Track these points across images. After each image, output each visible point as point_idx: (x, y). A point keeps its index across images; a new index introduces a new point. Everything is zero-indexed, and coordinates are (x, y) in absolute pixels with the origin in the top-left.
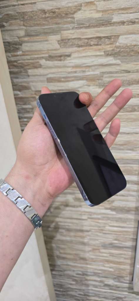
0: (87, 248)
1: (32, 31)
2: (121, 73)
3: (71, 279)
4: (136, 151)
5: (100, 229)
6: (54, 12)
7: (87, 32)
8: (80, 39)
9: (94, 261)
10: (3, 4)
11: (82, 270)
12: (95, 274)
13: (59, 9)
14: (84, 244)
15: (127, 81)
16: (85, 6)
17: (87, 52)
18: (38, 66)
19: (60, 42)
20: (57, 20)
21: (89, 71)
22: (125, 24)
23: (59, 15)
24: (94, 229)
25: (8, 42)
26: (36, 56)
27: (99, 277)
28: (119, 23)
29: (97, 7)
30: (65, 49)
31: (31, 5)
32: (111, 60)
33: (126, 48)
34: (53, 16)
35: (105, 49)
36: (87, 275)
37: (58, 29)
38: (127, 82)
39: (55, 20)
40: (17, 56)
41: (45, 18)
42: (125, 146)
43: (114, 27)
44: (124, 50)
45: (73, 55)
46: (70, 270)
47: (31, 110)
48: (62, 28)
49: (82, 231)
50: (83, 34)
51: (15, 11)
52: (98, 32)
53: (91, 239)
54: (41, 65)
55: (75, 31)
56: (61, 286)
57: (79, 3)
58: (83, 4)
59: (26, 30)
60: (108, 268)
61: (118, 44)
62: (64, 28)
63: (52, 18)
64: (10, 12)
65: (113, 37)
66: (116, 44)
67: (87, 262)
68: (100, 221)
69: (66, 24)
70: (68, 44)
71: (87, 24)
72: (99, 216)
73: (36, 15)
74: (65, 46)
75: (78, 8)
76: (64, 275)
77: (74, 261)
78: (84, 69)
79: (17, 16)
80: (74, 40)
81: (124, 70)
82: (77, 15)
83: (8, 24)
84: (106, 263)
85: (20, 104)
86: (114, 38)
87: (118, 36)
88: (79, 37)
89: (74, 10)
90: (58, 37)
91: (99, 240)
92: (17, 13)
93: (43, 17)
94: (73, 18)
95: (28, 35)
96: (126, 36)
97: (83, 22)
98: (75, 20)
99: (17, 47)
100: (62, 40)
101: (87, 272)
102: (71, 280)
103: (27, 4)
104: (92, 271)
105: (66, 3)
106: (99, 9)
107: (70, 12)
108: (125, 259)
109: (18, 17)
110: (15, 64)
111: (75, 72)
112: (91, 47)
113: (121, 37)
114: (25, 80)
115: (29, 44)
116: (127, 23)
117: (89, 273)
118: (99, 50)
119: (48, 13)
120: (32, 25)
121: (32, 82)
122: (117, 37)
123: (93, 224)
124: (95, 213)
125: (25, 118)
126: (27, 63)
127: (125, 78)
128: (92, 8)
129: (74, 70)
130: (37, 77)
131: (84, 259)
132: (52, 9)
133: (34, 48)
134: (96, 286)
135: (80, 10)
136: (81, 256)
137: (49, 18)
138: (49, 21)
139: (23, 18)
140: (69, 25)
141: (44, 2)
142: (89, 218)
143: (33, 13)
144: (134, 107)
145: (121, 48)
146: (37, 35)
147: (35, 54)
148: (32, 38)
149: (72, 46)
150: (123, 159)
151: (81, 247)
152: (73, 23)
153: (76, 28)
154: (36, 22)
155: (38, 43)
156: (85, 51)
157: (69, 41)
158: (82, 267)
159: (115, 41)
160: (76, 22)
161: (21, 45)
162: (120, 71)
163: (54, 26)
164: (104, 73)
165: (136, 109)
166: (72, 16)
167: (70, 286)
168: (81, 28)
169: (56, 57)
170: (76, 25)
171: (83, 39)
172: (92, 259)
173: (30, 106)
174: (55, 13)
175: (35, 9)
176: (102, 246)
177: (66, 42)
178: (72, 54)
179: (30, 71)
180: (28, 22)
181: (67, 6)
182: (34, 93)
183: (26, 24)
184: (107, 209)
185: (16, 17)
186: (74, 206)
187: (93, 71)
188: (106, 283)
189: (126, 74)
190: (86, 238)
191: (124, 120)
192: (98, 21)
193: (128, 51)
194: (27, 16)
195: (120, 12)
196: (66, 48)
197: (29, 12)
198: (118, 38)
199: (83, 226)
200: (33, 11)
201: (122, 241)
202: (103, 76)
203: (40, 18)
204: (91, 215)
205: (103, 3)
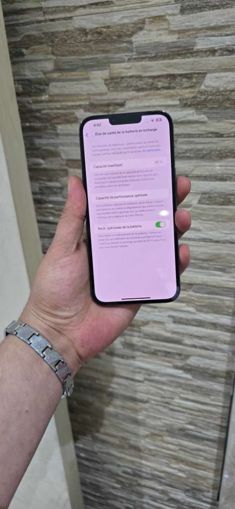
0: (143, 431)
1: (64, 63)
2: (207, 137)
3: (114, 478)
4: (230, 273)
5: (164, 400)
6: (100, 33)
7: (151, 67)
8: (140, 77)
9: (154, 455)
10: (22, 19)
11: (133, 467)
12: (154, 478)
13: (108, 27)
14: (136, 422)
15: (216, 150)
16: (151, 22)
17: (151, 99)
18: (72, 119)
19: (107, 82)
20: (105, 45)
22: (217, 54)
23: (107, 38)
25: (29, 80)
26: (70, 104)
27: (161, 483)
28: (206, 52)
29: (169, 24)
30: (115, 93)
31: (65, 21)
32: (190, 114)
33: (218, 95)
34: (98, 39)
35: (181, 95)
36: (140, 477)
37: (105, 61)
38: (218, 153)
39: (101, 45)
40: (42, 102)
41: (86, 42)
42: (211, 263)
43: (197, 59)
44: (213, 97)
45: (129, 104)
46: (112, 464)
47: (59, 191)
48: (112, 58)
49: (134, 400)
50: (145, 68)
51: (40, 30)
52: (170, 66)
53: (148, 416)
54: (76, 118)
55: (133, 63)
56: (97, 488)
57: (141, 18)
58: (146, 20)
59: (56, 62)
60: (176, 471)
61: (203, 87)
62: (115, 60)
63: (97, 42)
64: (33, 33)
65: (196, 75)
66: (200, 87)
67: (142, 454)
68: (165, 387)
69: (118, 53)
70: (122, 85)
71: (151, 52)
72: (163, 379)
73: (72, 37)
74: (116, 89)
75: (139, 26)
76: (103, 470)
77: (120, 450)
79: (43, 38)
80: (131, 79)
81: (211, 133)
82: (136, 38)
83: (29, 51)
84: (173, 461)
85: (44, 180)
86: (197, 77)
87: (203, 73)
88: (139, 73)
89: (131, 30)
90: (105, 74)
91: (163, 421)
92: (43, 33)
93: (83, 40)
94: (131, 43)
95: (58, 69)
96: (217, 74)
97: (146, 49)
98: (134, 46)
99: (42, 87)
100: (112, 79)
101: (140, 471)
102: (114, 480)
103: (58, 19)
104: (148, 470)
105: (119, 18)
106: (172, 28)
107: (125, 33)
108: (206, 459)
109: (44, 40)
110: (38, 114)
112: (158, 92)
113: (208, 75)
114: (52, 141)
115: (60, 84)
116: (219, 51)
117: (144, 475)
118: (172, 97)
119: (90, 33)
120: (66, 53)
121: (63, 145)
122: (201, 75)
123: (153, 390)
124: (156, 373)
125: (50, 202)
126: (55, 114)
127: (214, 146)
128: (162, 27)
130: (70, 137)
131: (136, 448)
132: (97, 28)
133: (66, 91)
134: (154, 499)
135: (141, 29)
136: (132, 442)
137: (92, 43)
138: (91, 48)
139: (52, 41)
140: (124, 55)
141: (86, 17)
142: (146, 379)
143: (67, 33)
144: (229, 197)
145: (208, 95)
146: (73, 70)
147: (69, 101)
148: (65, 74)
149: (127, 88)
150: (207, 285)
151: (132, 427)
152: (130, 50)
153: (135, 59)
154: (71, 49)
155: (75, 83)
156: (147, 98)
157: (123, 81)
158: (132, 462)
159: (199, 82)
160: (135, 50)
161: (47, 85)
162: (206, 134)
163: (100, 56)
164: (178, 135)
165: (232, 200)
166: (127, 39)
167: (111, 490)
168: (143, 59)
169: (102, 105)
170: (134, 55)
171: (145, 77)
172: (150, 450)
173: (58, 184)
174: (102, 34)
175: (71, 28)
176: (167, 431)
177: (117, 82)
178: (127, 102)
179: (59, 127)
180: (59, 49)
181: (121, 23)
182: (64, 163)
183: (56, 52)
184: (176, 367)
185: (42, 41)
186: (122, 356)
188: (172, 495)
189: (215, 140)
190: (140, 413)
191: (211, 218)
192: (171, 48)
193: (221, 100)
194: (57, 39)
195: (209, 33)
196: (118, 91)
197: (61, 32)
198: (204, 77)
199: (136, 391)
200: (67, 31)
201: (201, 428)
203: (78, 41)
204: (149, 375)
205: (180, 18)
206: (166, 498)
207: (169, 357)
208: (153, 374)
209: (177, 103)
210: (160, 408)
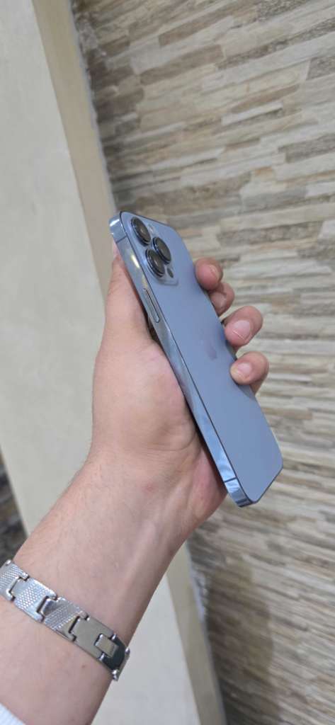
0: (307, 673)
5: (328, 630)
6: (207, 190)
7: (262, 219)
8: (252, 231)
9: (324, 712)
13: (215, 183)
14: (295, 657)
16: (257, 174)
17: (268, 252)
19: (219, 238)
20: (213, 200)
21: (272, 286)
22: (331, 200)
23: (214, 194)
24: (316, 629)
28: (318, 198)
29: (276, 174)
30: (229, 248)
31: (173, 182)
32: (310, 266)
34: (206, 196)
35: (298, 246)
37: (215, 216)
39: (210, 201)
41: (195, 199)
43: (311, 207)
45: (244, 259)
48: (221, 213)
49: (289, 624)
50: (256, 221)
52: (281, 216)
55: (242, 217)
57: (246, 171)
58: (252, 173)
61: (321, 236)
62: (225, 214)
63: (206, 199)
65: (311, 224)
66: (318, 236)
68: (327, 611)
69: (227, 208)
70: (234, 240)
71: (261, 204)
72: (324, 599)
73: (181, 196)
74: (229, 244)
75: (245, 179)
78: (263, 283)
79: (155, 199)
80: (243, 233)
82: (244, 190)
86: (312, 226)
87: (319, 222)
88: (250, 226)
89: (238, 183)
90: (217, 229)
91: (331, 661)
92: (155, 195)
93: (192, 198)
94: (238, 196)
97: (255, 201)
98: (243, 199)
100: (224, 234)
103: (169, 180)
105: (225, 173)
106: (279, 177)
107: (232, 187)
109: (156, 201)
111: (249, 288)
112: (273, 244)
113: (326, 223)
116: (333, 197)
118: (288, 248)
119: (198, 191)
120: (177, 212)
122: (317, 224)
123: (313, 614)
124: (313, 589)
129: (247, 284)
132: (204, 185)
135: (247, 182)
136: (294, 687)
137: (201, 200)
138: (200, 204)
139: (163, 202)
140: (234, 208)
142: (302, 597)
145: (327, 244)
149: (240, 242)
151: (292, 664)
152: (238, 203)
153: (245, 212)
156: (263, 251)
157: (235, 236)
159: (316, 231)
160: (243, 203)
163: (209, 212)
164: (301, 290)
166: (235, 193)
168: (253, 211)
170: (244, 208)
171: (257, 230)
172: (319, 703)
174: (209, 191)
177: (230, 237)
178: (241, 256)
180: (170, 208)
181: (227, 177)
183: (167, 211)
185: (154, 202)
186: (269, 561)
187: (281, 286)
190: (300, 646)
192: (280, 198)
194: (168, 199)
195: (321, 178)
196: (231, 247)
197: (170, 192)
198: (321, 225)
199: (291, 613)
200: (176, 191)
202: (299, 296)
203: (187, 199)
204: (305, 591)
205: (286, 167)
207: (327, 568)
208: (309, 589)
209: (294, 254)
210: (323, 640)
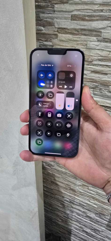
67: (76, 193)
117: (75, 203)
131: (73, 190)
188: (88, 215)
206: (85, 215)
